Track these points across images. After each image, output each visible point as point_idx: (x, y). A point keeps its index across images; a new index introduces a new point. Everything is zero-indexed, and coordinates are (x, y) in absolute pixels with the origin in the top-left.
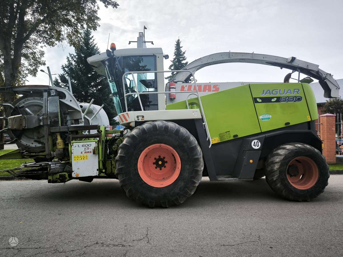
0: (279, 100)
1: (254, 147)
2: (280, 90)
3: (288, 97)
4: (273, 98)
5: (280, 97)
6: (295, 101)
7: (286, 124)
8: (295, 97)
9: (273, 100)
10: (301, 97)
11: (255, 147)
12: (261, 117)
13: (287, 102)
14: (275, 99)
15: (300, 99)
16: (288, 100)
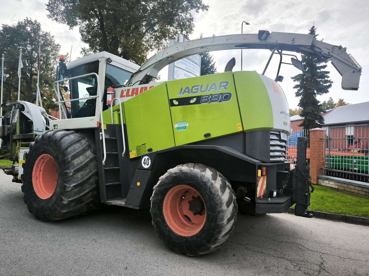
0: (199, 100)
1: (143, 165)
2: (202, 86)
3: (211, 95)
4: (192, 98)
5: (201, 96)
6: (220, 101)
7: (206, 135)
8: (221, 94)
9: (192, 101)
10: (230, 94)
11: (145, 165)
12: (176, 126)
13: (209, 103)
14: (195, 99)
15: (227, 97)
16: (211, 100)
